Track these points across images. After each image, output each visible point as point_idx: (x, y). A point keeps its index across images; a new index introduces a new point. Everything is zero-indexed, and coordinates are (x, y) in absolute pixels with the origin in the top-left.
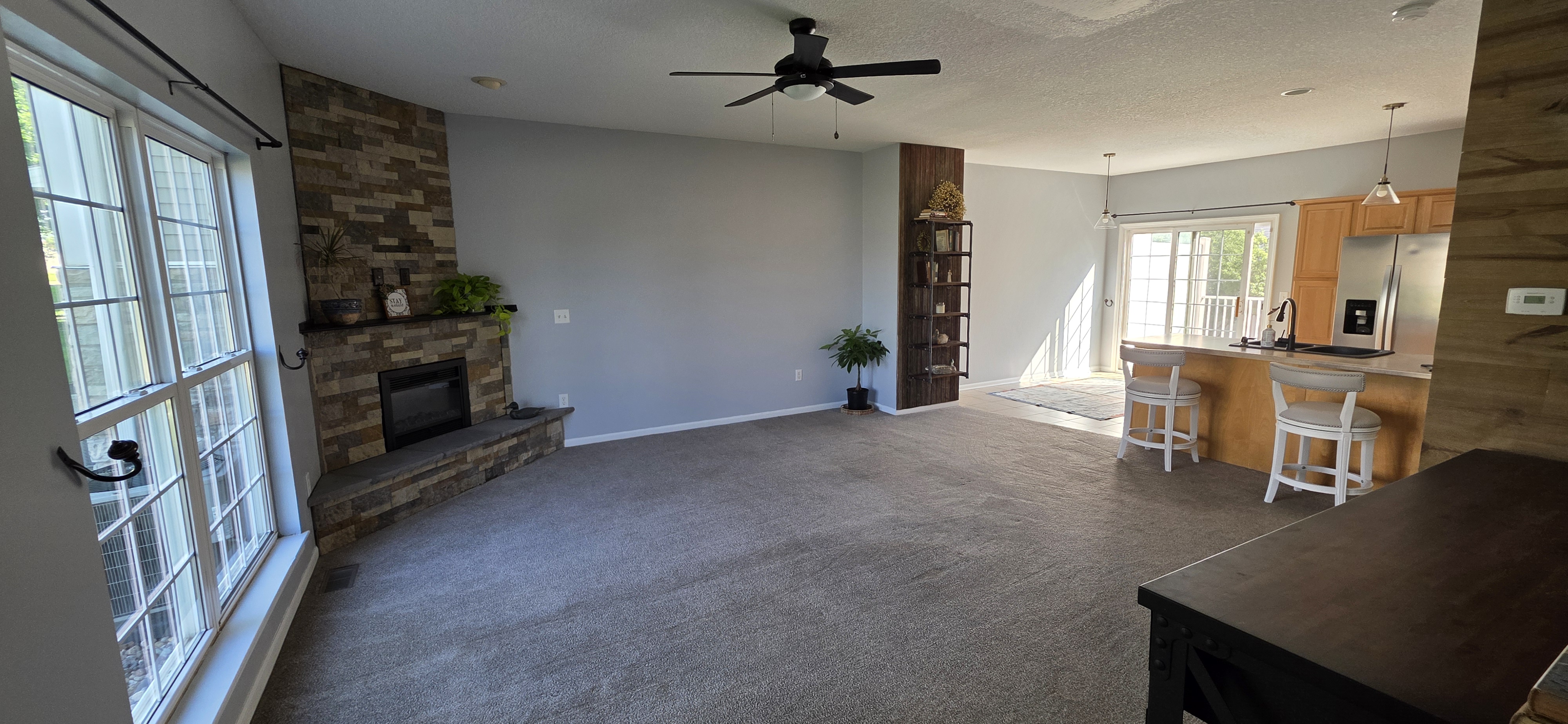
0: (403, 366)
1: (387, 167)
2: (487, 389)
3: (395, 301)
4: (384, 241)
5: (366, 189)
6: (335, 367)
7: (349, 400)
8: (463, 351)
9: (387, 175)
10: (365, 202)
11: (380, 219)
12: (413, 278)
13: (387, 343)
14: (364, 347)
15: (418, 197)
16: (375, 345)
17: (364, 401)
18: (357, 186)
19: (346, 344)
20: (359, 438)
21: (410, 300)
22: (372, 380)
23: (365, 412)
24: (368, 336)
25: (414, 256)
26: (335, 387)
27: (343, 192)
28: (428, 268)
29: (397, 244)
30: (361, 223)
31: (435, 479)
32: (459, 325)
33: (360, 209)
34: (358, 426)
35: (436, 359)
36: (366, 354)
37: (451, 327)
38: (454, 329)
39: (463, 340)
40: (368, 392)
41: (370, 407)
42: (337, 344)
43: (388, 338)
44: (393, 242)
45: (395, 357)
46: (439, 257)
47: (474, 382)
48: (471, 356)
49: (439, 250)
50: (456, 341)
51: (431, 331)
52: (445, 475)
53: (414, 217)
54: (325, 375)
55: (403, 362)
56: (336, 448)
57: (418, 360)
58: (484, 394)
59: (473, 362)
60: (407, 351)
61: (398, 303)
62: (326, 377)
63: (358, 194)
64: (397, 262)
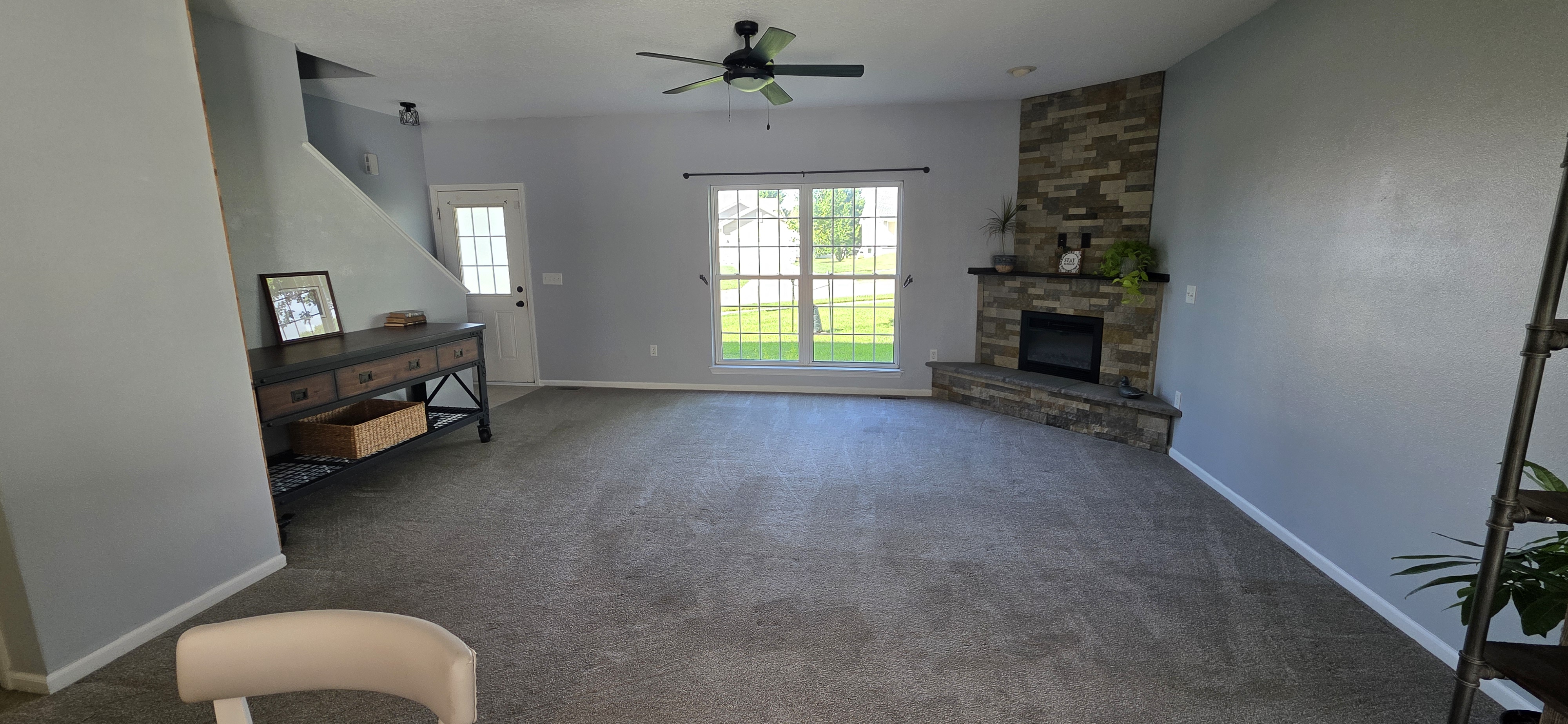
0: (1041, 311)
1: (1087, 148)
2: (1124, 357)
3: (1069, 260)
4: (1072, 211)
5: (1066, 171)
6: (996, 300)
7: (1001, 324)
8: (1102, 312)
9: (1085, 155)
10: (1063, 182)
11: (1073, 193)
12: (1094, 241)
13: (1031, 291)
14: (1015, 290)
15: (1114, 167)
16: (1022, 290)
17: (1009, 327)
18: (1059, 170)
19: (1004, 285)
20: (1004, 351)
21: (1083, 261)
22: (1017, 315)
23: (1009, 335)
24: (1019, 283)
25: (1099, 222)
26: (993, 312)
27: (1047, 177)
28: (1113, 233)
29: (1085, 213)
30: (1057, 198)
31: (1002, 395)
32: (1101, 287)
33: (1058, 188)
34: (1002, 343)
35: (1071, 312)
36: (1015, 296)
37: (1092, 288)
38: (1095, 289)
39: (1105, 302)
40: (1013, 322)
41: (1013, 333)
42: (999, 285)
43: (1032, 287)
44: (1083, 211)
45: (1036, 303)
46: (1126, 222)
47: (1110, 345)
48: (1108, 318)
49: (1128, 215)
50: (1094, 301)
51: (1071, 288)
52: (1011, 396)
53: (1105, 188)
54: (989, 303)
55: (1041, 307)
56: (988, 351)
57: (1055, 309)
58: (1120, 360)
59: (1110, 325)
60: (1046, 300)
61: (1071, 262)
62: (990, 305)
63: (1060, 176)
64: (1082, 228)
